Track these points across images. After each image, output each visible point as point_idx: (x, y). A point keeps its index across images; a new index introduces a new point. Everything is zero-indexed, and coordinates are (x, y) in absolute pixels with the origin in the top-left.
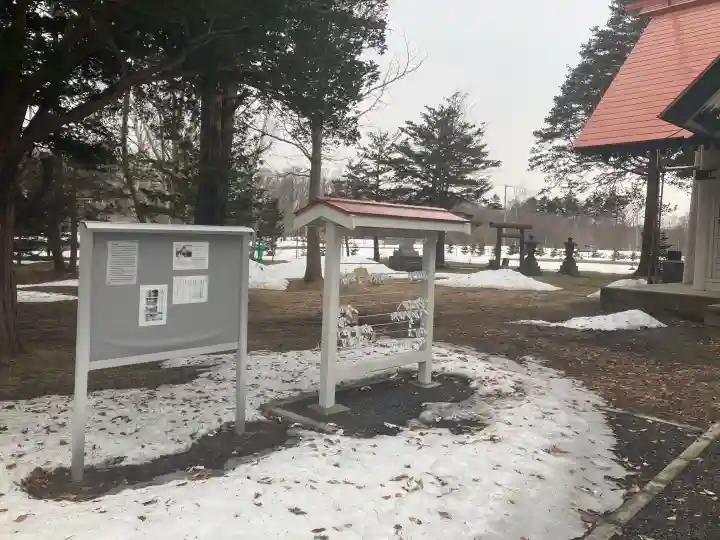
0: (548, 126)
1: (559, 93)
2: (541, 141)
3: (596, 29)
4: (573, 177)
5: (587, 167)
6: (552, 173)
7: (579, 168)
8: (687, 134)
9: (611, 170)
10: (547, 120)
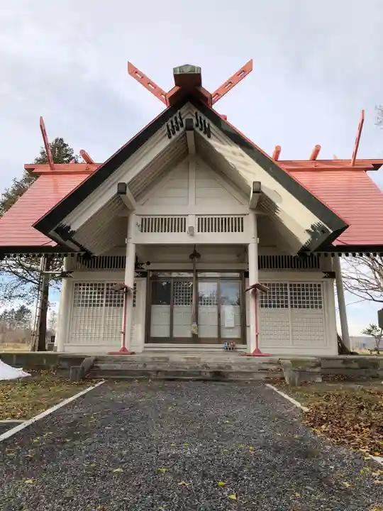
8: (54, 244)
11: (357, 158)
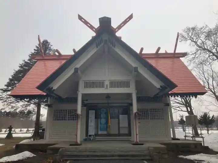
0: (6, 87)
1: (11, 78)
2: (3, 92)
3: (24, 60)
4: (13, 105)
5: (18, 102)
6: (6, 103)
7: (16, 102)
8: (45, 94)
9: (27, 103)
10: (6, 85)
11: (176, 52)
